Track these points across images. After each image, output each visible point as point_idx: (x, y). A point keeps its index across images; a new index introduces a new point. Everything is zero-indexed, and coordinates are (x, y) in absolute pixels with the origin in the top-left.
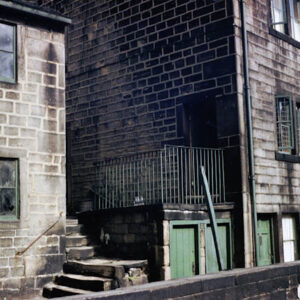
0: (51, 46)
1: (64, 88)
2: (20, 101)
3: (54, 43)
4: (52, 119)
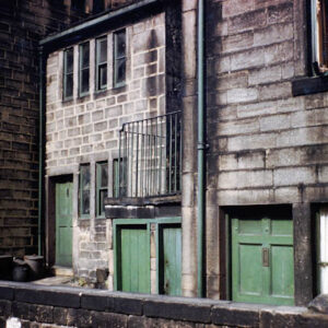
0: (153, 32)
1: (163, 73)
2: (128, 101)
3: (155, 28)
4: (154, 109)
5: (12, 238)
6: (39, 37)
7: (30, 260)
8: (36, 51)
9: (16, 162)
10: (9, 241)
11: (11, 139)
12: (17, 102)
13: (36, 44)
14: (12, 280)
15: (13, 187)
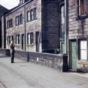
5: (55, 45)
6: (59, 3)
7: (58, 50)
8: (59, 7)
9: (55, 30)
10: (54, 46)
11: (54, 25)
12: (55, 18)
13: (59, 5)
14: (54, 54)
15: (55, 35)
